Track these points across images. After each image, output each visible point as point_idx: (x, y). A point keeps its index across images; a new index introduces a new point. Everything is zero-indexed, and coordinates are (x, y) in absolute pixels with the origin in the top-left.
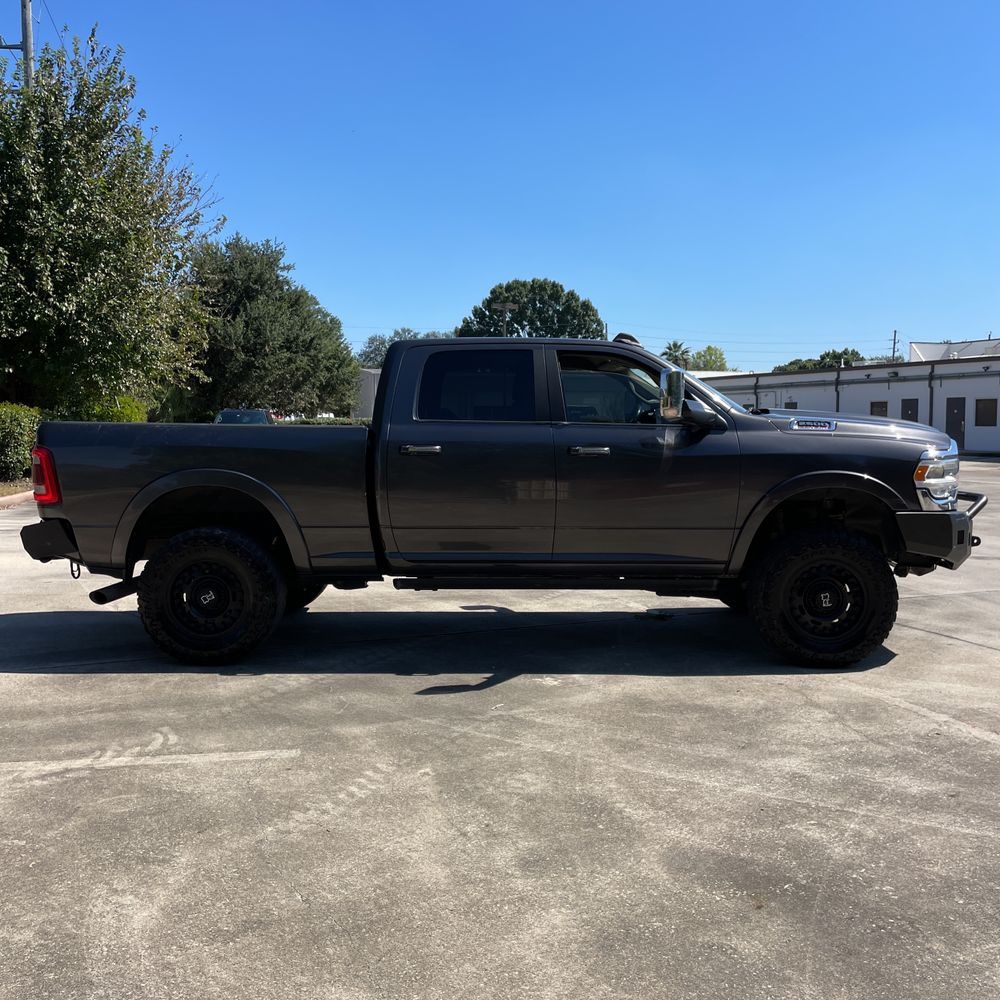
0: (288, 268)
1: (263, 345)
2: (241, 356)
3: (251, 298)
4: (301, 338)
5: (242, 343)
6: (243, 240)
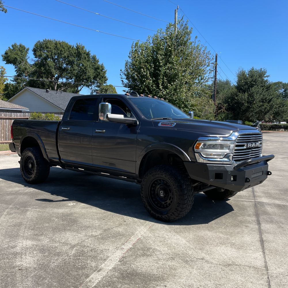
0: (268, 76)
1: (253, 101)
2: (246, 104)
3: (252, 87)
4: (267, 98)
5: (247, 100)
6: (255, 69)
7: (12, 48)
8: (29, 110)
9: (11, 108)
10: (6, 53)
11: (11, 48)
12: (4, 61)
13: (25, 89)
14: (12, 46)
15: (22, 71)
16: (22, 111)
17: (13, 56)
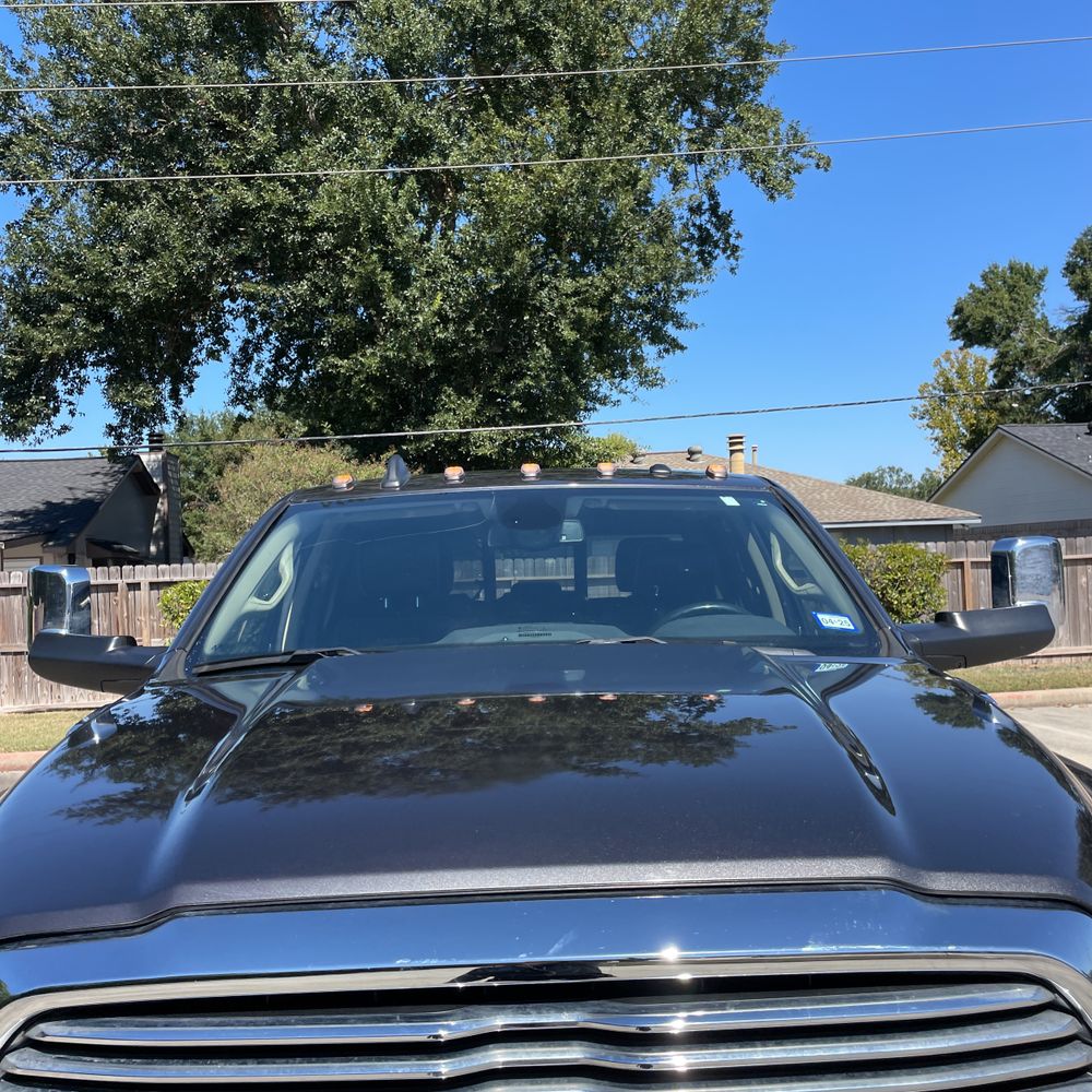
7: (983, 287)
8: (979, 521)
9: (903, 517)
10: (958, 311)
11: (981, 285)
12: (955, 339)
13: (996, 432)
14: (984, 278)
15: (1015, 365)
16: (954, 527)
17: (981, 313)
